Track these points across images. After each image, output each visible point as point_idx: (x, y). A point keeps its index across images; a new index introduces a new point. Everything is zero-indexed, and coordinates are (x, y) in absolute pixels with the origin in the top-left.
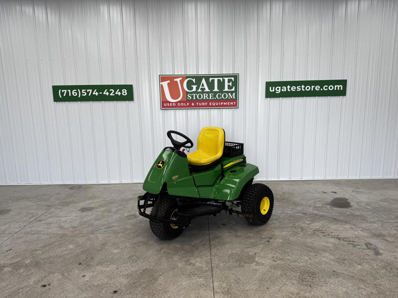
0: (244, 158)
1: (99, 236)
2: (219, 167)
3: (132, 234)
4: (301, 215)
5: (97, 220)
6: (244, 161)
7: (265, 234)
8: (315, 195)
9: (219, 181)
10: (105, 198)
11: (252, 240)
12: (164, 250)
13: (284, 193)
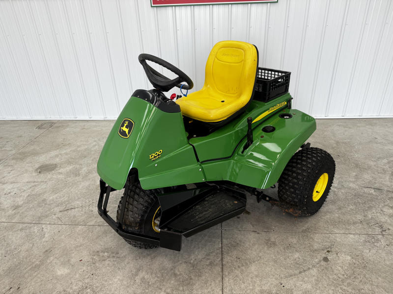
0: (289, 100)
1: (47, 229)
2: (242, 124)
3: (98, 229)
4: (372, 191)
5: (55, 190)
6: (289, 106)
7: (318, 240)
8: (386, 148)
9: (242, 149)
10: (79, 147)
11: (297, 255)
12: (142, 274)
13: (337, 143)
